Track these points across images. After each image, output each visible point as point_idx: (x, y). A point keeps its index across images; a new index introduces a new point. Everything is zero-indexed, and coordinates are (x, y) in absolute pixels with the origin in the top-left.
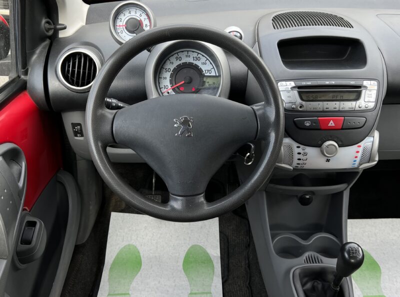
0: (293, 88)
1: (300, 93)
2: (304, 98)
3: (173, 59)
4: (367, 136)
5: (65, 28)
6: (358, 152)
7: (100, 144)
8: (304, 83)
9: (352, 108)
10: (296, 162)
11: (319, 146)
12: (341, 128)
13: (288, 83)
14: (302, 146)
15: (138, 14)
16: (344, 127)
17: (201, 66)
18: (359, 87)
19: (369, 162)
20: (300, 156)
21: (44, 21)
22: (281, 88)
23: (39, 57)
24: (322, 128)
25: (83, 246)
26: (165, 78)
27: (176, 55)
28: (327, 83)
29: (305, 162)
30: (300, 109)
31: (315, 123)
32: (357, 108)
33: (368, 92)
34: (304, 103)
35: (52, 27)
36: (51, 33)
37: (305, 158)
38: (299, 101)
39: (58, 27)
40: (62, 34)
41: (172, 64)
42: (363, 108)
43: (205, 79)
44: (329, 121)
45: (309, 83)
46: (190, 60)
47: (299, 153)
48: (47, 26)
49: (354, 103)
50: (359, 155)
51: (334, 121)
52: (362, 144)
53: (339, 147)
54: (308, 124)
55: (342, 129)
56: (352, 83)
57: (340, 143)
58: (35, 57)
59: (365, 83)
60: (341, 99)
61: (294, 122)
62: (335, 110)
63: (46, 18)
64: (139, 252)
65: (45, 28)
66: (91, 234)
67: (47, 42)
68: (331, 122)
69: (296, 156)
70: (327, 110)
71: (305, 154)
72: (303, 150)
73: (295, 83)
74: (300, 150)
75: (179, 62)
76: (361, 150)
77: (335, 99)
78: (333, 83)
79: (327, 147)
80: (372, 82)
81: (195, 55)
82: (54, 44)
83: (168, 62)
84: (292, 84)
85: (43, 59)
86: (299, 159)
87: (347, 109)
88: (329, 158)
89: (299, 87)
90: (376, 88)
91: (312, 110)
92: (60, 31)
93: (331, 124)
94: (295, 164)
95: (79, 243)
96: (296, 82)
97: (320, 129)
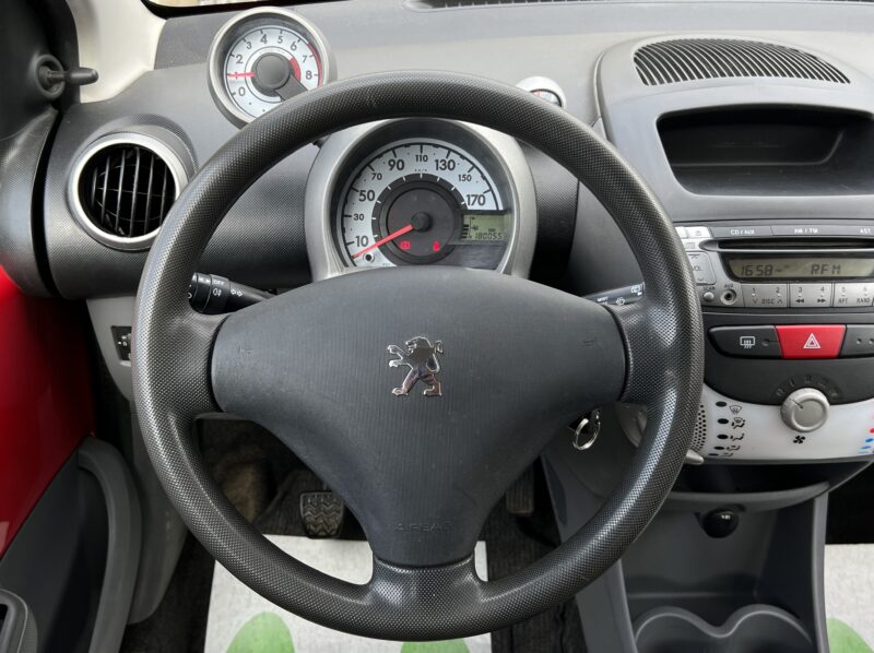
0: (705, 245)
1: (725, 258)
2: (737, 270)
3: (381, 166)
5: (93, 79)
7: (172, 420)
8: (736, 232)
10: (712, 442)
11: (778, 402)
12: (836, 353)
14: (730, 402)
15: (286, 45)
16: (844, 352)
17: (458, 185)
20: (726, 429)
21: (36, 60)
23: (22, 156)
24: (788, 353)
25: (147, 625)
26: (360, 217)
27: (390, 155)
28: (799, 231)
29: (737, 443)
30: (727, 302)
31: (767, 340)
34: (737, 286)
35: (61, 75)
36: (57, 91)
37: (737, 432)
38: (723, 279)
39: (76, 75)
40: (87, 96)
41: (379, 179)
43: (467, 220)
44: (805, 334)
45: (750, 232)
46: (428, 168)
47: (723, 421)
48: (47, 73)
51: (816, 333)
53: (831, 404)
54: (747, 344)
55: (840, 357)
56: (865, 231)
57: (834, 394)
58: (12, 154)
60: (836, 275)
61: (711, 337)
62: (821, 304)
63: (42, 53)
64: (288, 634)
65: (41, 79)
66: (169, 588)
67: (49, 115)
68: (812, 337)
69: (714, 429)
70: (801, 305)
71: (739, 423)
72: (735, 411)
73: (710, 231)
74: (724, 413)
75: (396, 175)
77: (819, 275)
78: (814, 230)
79: (801, 405)
81: (441, 154)
82: (66, 121)
83: (368, 173)
84: (704, 233)
85: (35, 161)
86: (722, 436)
87: (852, 302)
88: (801, 435)
89: (723, 243)
91: (759, 304)
92: (81, 87)
93: (812, 343)
94: (709, 448)
95: (136, 620)
96: (716, 230)
97: (781, 358)
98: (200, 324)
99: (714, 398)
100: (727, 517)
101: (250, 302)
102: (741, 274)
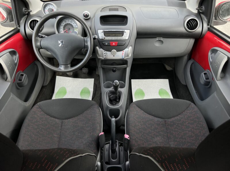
0: (102, 32)
1: (104, 34)
2: (106, 35)
3: (64, 22)
4: (126, 48)
5: (31, 11)
6: (123, 53)
7: (37, 49)
8: (106, 31)
10: (104, 56)
11: (111, 51)
13: (101, 30)
14: (106, 51)
17: (73, 24)
18: (123, 32)
19: (127, 57)
20: (105, 55)
21: (24, 9)
22: (99, 32)
23: (23, 21)
24: (111, 45)
26: (61, 28)
27: (65, 21)
28: (113, 30)
29: (107, 56)
30: (104, 39)
31: (109, 44)
32: (122, 39)
33: (126, 34)
34: (105, 37)
35: (27, 11)
36: (27, 13)
39: (29, 11)
40: (31, 13)
41: (63, 24)
42: (124, 39)
43: (74, 29)
44: (113, 43)
46: (69, 22)
47: (105, 54)
48: (25, 10)
49: (121, 37)
50: (124, 54)
51: (115, 43)
52: (124, 51)
53: (117, 51)
54: (107, 44)
55: (117, 46)
56: (121, 30)
58: (22, 21)
59: (125, 31)
61: (103, 43)
62: (115, 39)
63: (25, 8)
65: (25, 11)
67: (26, 16)
68: (114, 43)
69: (104, 55)
70: (113, 39)
71: (107, 54)
75: (65, 23)
76: (124, 52)
78: (115, 30)
79: (113, 51)
80: (128, 30)
81: (71, 21)
82: (28, 17)
83: (62, 23)
84: (102, 31)
85: (24, 22)
86: (105, 56)
87: (119, 39)
88: (114, 55)
89: (104, 32)
90: (129, 32)
91: (108, 39)
93: (114, 44)
94: (104, 57)
97: (110, 46)
98: (39, 39)
99: (104, 51)
100: (114, 69)
101: (45, 37)
102: (106, 36)
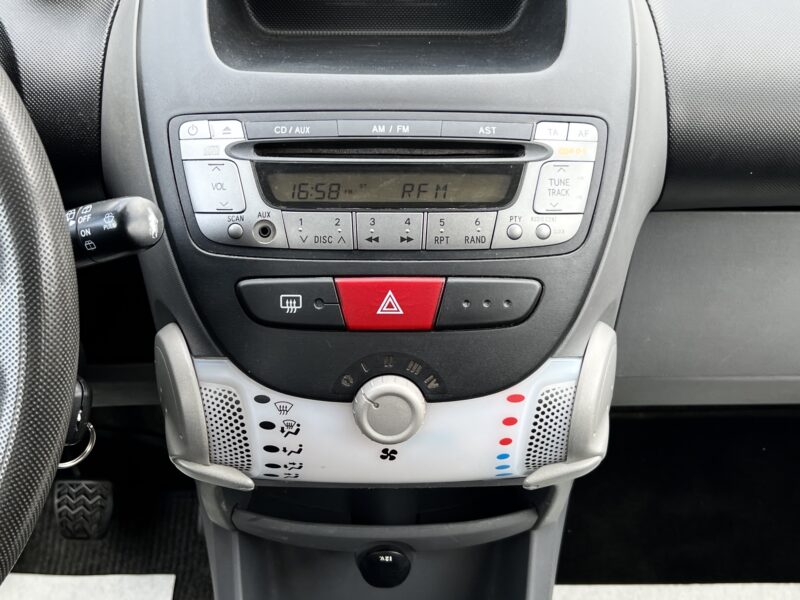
0: (235, 149)
1: (263, 173)
2: (285, 192)
4: (550, 353)
6: (510, 422)
8: (283, 130)
9: (480, 240)
11: (348, 396)
12: (430, 323)
13: (219, 126)
14: (276, 396)
16: (441, 322)
18: (516, 149)
19: (564, 460)
20: (274, 437)
22: (188, 148)
24: (353, 322)
28: (379, 129)
29: (294, 457)
30: (263, 242)
31: (319, 300)
32: (501, 241)
33: (550, 170)
34: (275, 215)
37: (292, 442)
38: (257, 207)
42: (529, 239)
44: (380, 292)
45: (303, 130)
47: (267, 426)
49: (487, 217)
50: (520, 434)
51: (399, 291)
52: (529, 387)
53: (428, 400)
54: (291, 306)
55: (436, 328)
56: (486, 130)
59: (545, 133)
61: (239, 292)
62: (406, 246)
68: (390, 297)
69: (259, 438)
70: (373, 246)
71: (292, 429)
72: (283, 410)
73: (245, 128)
74: (268, 412)
76: (524, 412)
77: (413, 198)
78: (404, 129)
79: (374, 401)
80: (577, 128)
84: (236, 131)
86: (271, 449)
87: (456, 242)
88: (391, 448)
89: (262, 148)
90: (591, 152)
91: (310, 244)
93: (390, 306)
96: (251, 125)
97: (344, 328)
99: (251, 388)
100: (388, 559)
102: (287, 196)
